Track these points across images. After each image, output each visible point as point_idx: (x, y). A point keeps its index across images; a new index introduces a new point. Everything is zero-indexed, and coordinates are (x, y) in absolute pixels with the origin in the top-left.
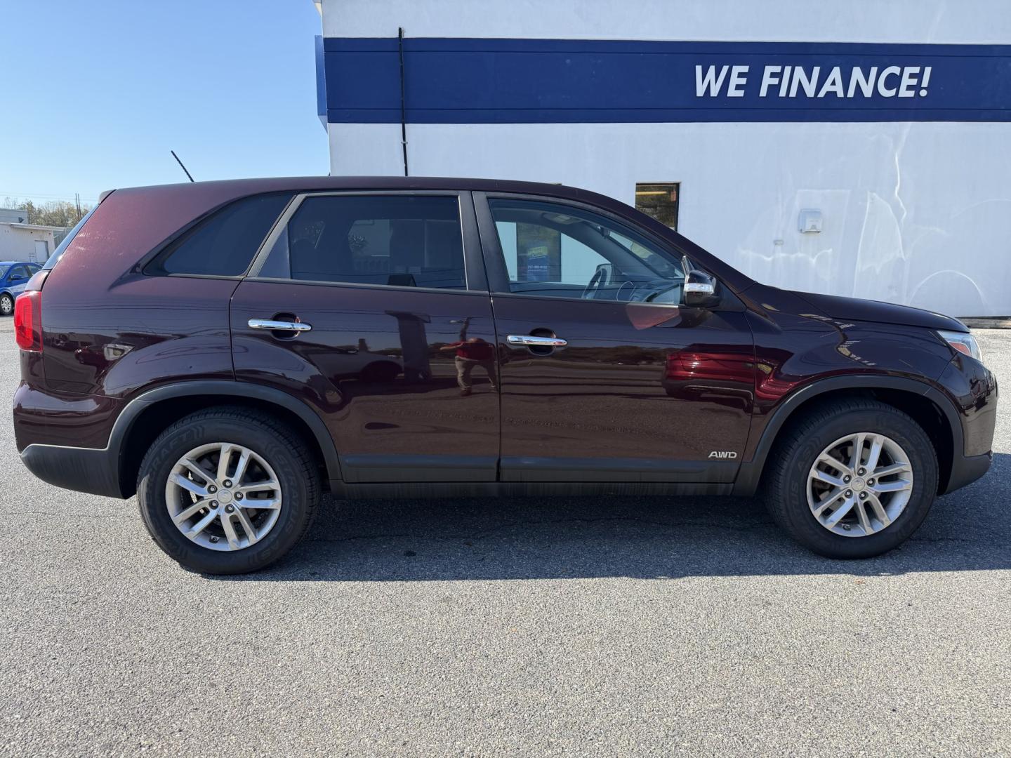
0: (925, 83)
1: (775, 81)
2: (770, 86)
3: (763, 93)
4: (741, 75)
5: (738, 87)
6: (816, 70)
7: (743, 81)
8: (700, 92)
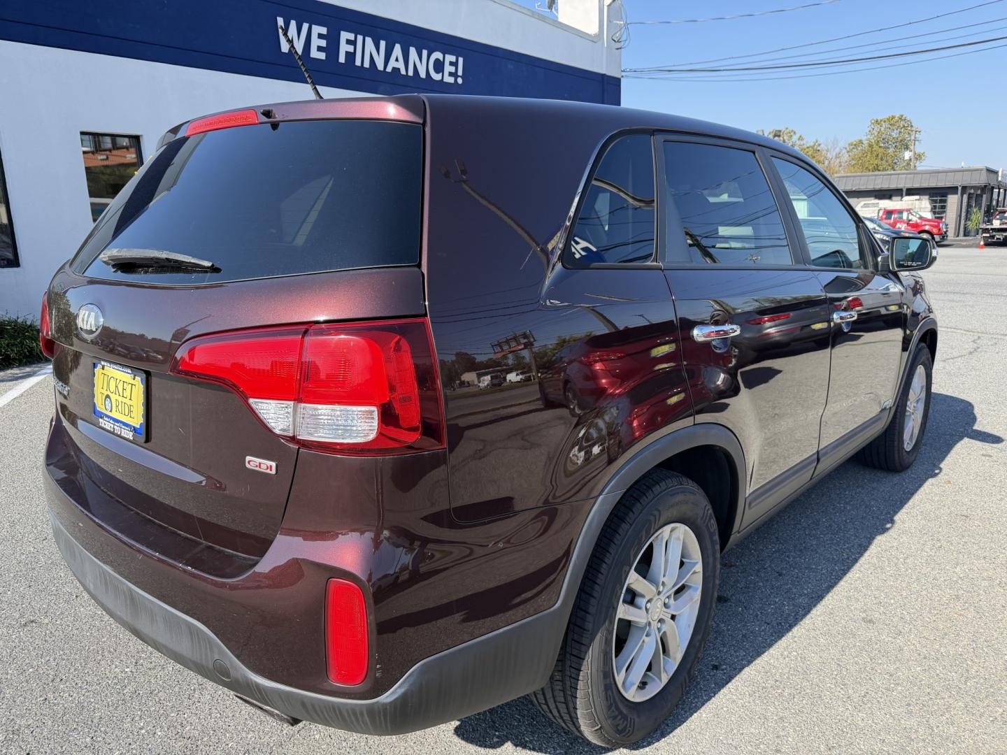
0: (460, 73)
1: (350, 49)
2: (347, 53)
3: (342, 59)
4: (320, 36)
5: (320, 49)
6: (383, 44)
7: (323, 43)
8: (285, 47)
